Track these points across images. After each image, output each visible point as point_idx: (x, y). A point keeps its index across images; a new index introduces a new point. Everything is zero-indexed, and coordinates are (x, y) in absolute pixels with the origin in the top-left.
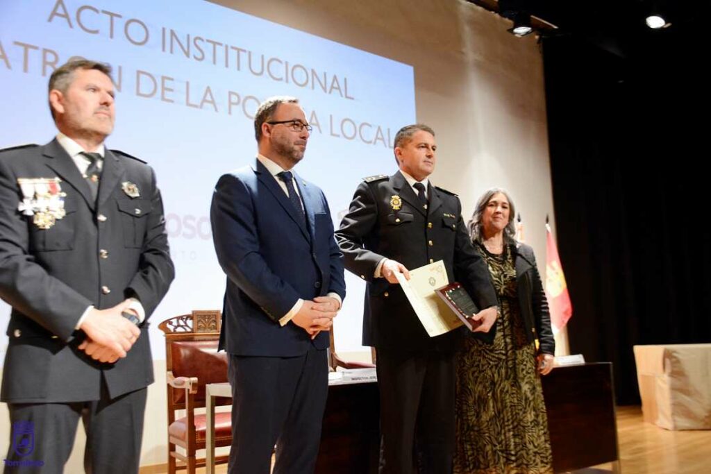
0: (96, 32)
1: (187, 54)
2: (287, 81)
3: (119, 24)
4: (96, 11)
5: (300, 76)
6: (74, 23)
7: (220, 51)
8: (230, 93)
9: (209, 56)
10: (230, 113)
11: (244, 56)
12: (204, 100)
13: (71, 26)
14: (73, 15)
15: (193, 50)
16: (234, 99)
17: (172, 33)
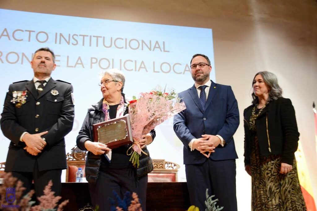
0: (22, 40)
1: (69, 43)
2: (126, 48)
3: (33, 35)
4: (23, 31)
5: (134, 44)
6: (12, 38)
7: (87, 39)
8: (92, 58)
9: (80, 42)
10: (91, 68)
11: (100, 40)
12: (77, 63)
13: (10, 39)
14: (11, 35)
15: (72, 41)
16: (94, 61)
17: (61, 35)
